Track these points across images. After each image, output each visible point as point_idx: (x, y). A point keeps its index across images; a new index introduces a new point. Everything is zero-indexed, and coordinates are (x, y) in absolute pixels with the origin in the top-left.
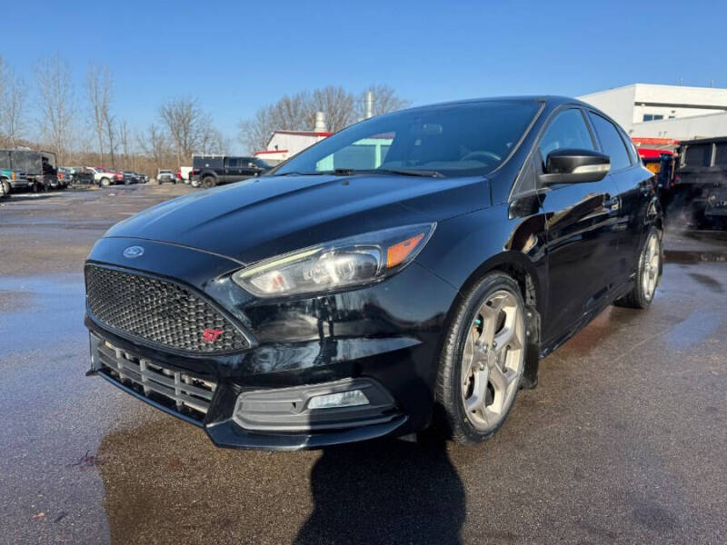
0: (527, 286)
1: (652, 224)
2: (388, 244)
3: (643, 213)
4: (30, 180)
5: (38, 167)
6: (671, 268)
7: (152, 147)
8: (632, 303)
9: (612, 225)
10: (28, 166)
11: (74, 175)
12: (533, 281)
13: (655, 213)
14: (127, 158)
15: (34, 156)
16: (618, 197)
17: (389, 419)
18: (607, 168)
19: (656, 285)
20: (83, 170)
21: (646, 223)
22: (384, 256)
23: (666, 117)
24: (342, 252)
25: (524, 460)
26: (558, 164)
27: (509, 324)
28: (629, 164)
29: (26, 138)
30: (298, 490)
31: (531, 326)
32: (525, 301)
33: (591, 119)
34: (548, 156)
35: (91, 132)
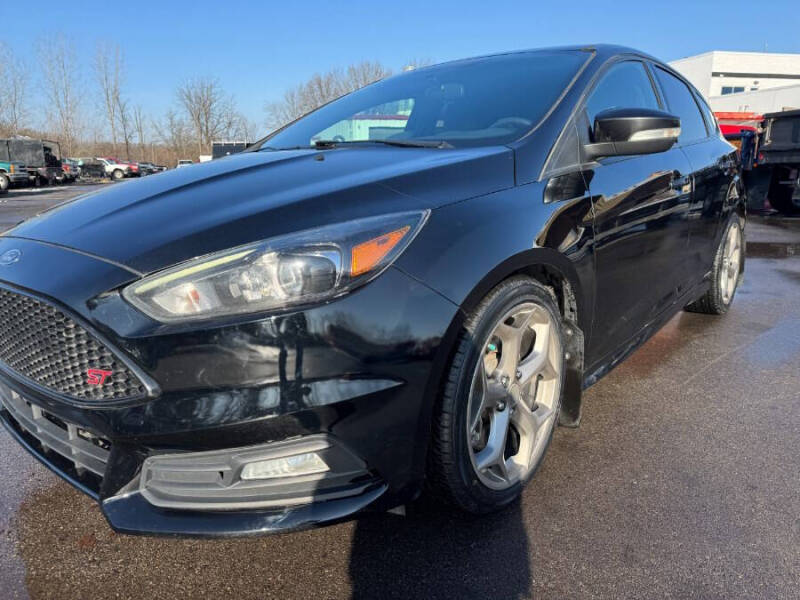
0: (565, 294)
1: (733, 210)
2: (351, 242)
3: (721, 199)
4: (32, 173)
5: (40, 158)
6: (753, 263)
7: (171, 135)
8: (707, 308)
9: (683, 213)
10: (28, 158)
11: (82, 167)
12: (572, 288)
13: (738, 197)
14: (143, 147)
15: (35, 147)
16: (690, 176)
17: (360, 490)
18: (675, 133)
19: (736, 286)
20: (92, 161)
21: (725, 209)
22: (348, 259)
23: (747, 90)
24: (286, 254)
25: (557, 534)
26: (609, 130)
27: (539, 347)
28: (706, 135)
29: (32, 127)
30: (240, 582)
31: (571, 347)
32: (563, 314)
33: (655, 74)
34: (597, 120)
35: (103, 117)
